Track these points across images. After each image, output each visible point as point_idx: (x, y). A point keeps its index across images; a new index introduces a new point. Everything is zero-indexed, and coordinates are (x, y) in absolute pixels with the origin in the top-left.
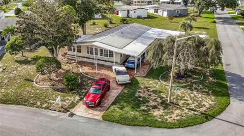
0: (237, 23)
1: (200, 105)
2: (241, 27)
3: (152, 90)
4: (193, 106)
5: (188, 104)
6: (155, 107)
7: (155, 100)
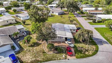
0: (81, 16)
1: (93, 49)
2: (84, 18)
3: (80, 47)
4: (92, 49)
5: (91, 49)
6: (85, 52)
7: (84, 50)
